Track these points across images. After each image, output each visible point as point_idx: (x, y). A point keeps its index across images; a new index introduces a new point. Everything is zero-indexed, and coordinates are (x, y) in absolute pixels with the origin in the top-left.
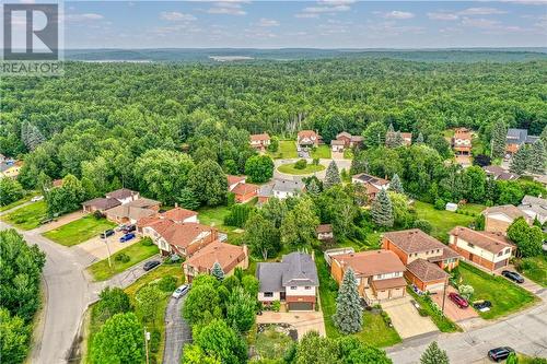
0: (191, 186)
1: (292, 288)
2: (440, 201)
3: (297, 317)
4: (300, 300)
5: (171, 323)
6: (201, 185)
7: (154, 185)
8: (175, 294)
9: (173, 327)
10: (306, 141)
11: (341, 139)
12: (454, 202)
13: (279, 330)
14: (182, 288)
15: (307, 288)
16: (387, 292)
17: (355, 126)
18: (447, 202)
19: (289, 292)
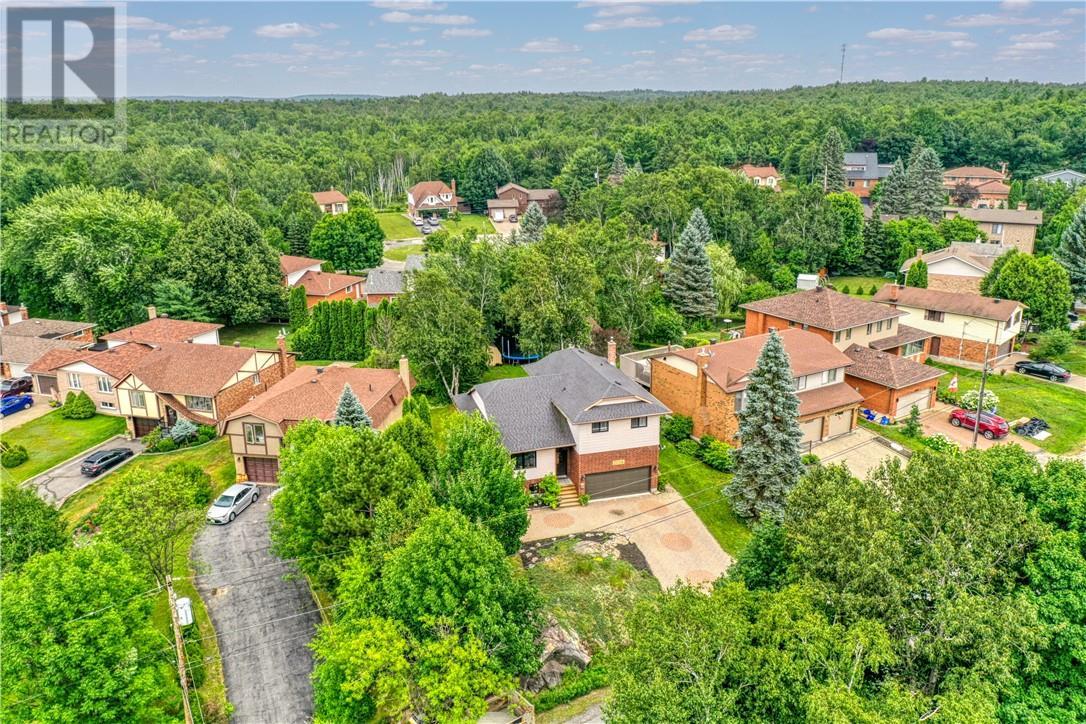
0: (179, 275)
1: (597, 427)
2: (782, 272)
3: (618, 513)
4: (619, 463)
5: (224, 592)
6: (212, 270)
7: (69, 279)
8: (216, 512)
9: (235, 600)
10: (431, 202)
11: (507, 195)
12: (811, 272)
13: (588, 549)
14: (233, 491)
15: (636, 422)
16: (817, 423)
17: (528, 173)
18: (796, 273)
19: (586, 443)
